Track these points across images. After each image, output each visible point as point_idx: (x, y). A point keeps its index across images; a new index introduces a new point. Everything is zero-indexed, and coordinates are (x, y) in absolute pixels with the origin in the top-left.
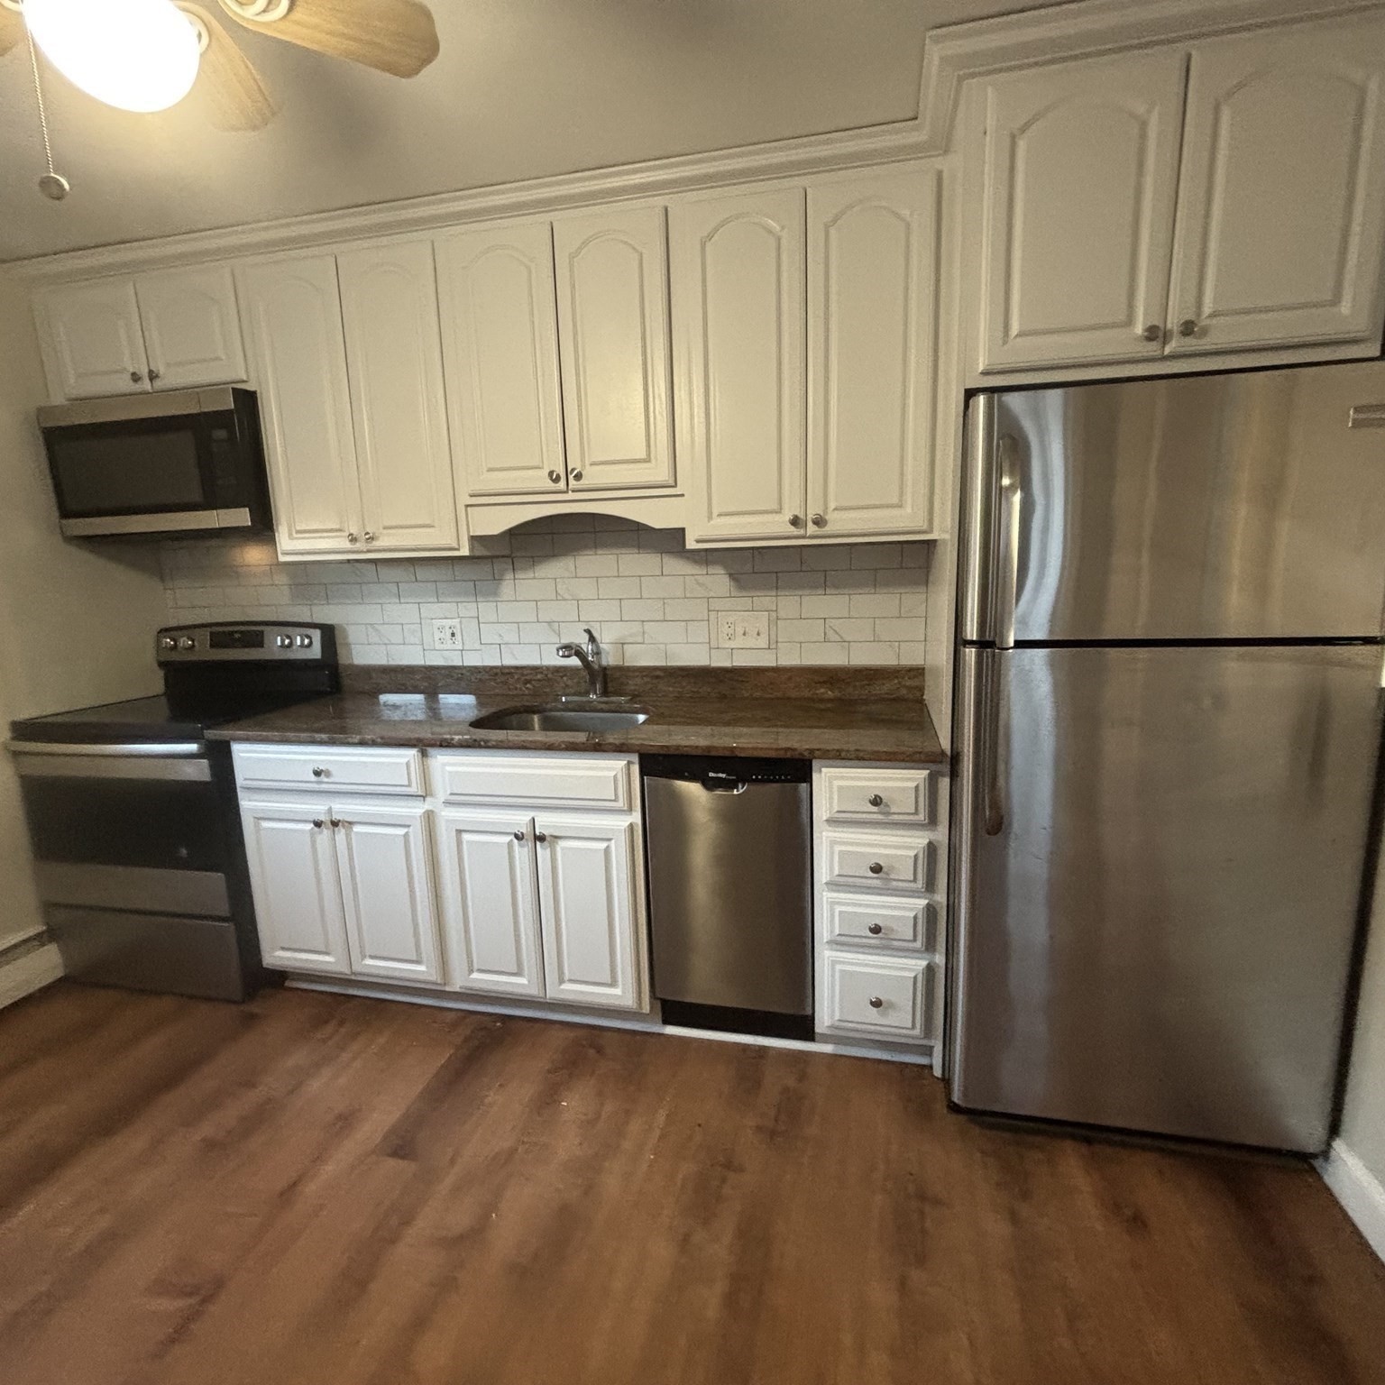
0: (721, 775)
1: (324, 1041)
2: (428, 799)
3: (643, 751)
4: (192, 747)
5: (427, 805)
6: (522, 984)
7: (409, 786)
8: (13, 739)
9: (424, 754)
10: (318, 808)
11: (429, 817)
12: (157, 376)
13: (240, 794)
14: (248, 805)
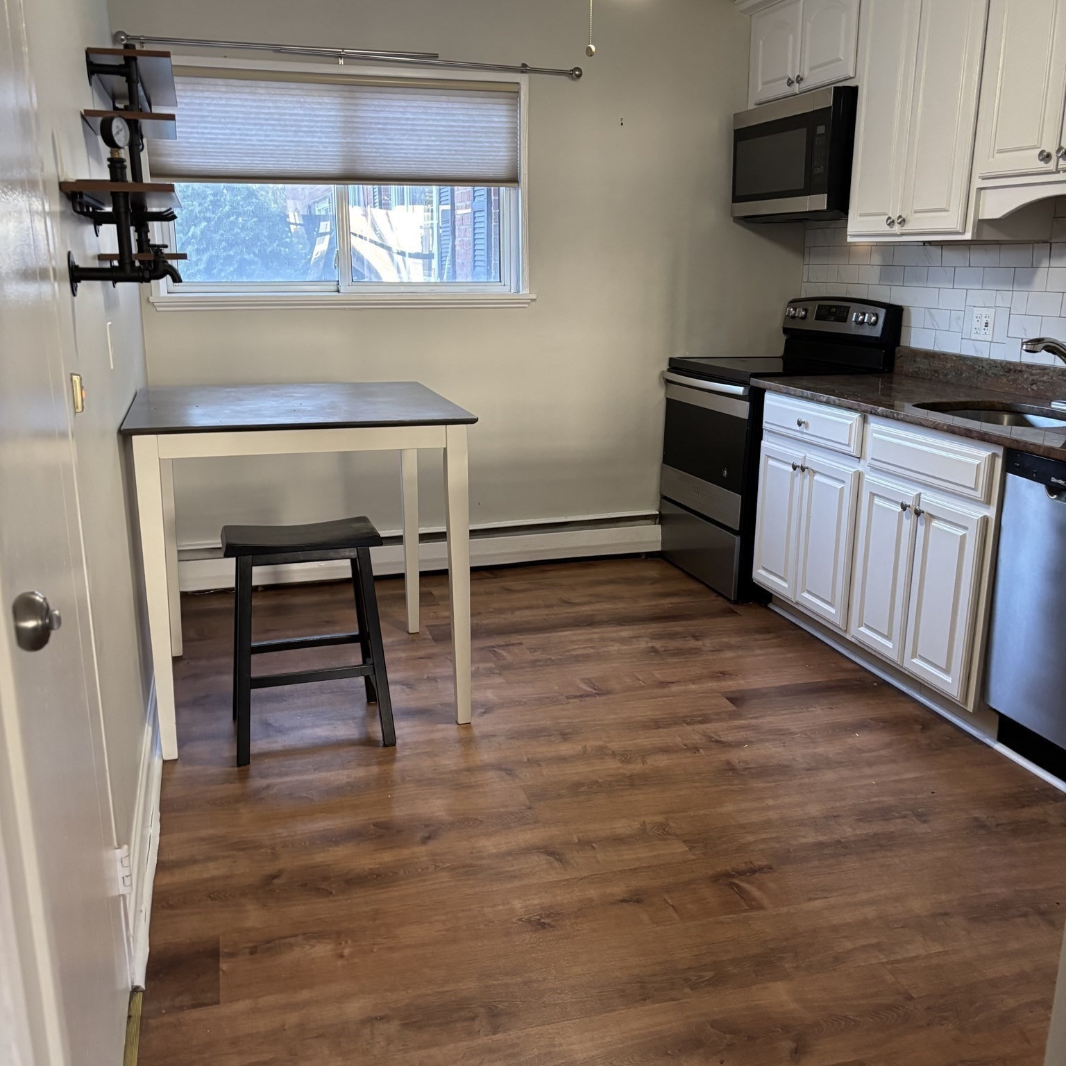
0: (1061, 482)
1: (756, 640)
2: (862, 461)
3: (1008, 444)
4: (739, 390)
5: (861, 467)
6: (887, 647)
7: (848, 445)
8: (668, 370)
9: (865, 420)
10: (798, 454)
11: (859, 477)
12: (802, 79)
13: (765, 435)
14: (767, 444)
